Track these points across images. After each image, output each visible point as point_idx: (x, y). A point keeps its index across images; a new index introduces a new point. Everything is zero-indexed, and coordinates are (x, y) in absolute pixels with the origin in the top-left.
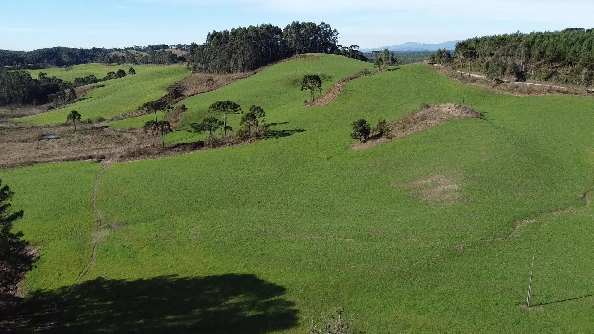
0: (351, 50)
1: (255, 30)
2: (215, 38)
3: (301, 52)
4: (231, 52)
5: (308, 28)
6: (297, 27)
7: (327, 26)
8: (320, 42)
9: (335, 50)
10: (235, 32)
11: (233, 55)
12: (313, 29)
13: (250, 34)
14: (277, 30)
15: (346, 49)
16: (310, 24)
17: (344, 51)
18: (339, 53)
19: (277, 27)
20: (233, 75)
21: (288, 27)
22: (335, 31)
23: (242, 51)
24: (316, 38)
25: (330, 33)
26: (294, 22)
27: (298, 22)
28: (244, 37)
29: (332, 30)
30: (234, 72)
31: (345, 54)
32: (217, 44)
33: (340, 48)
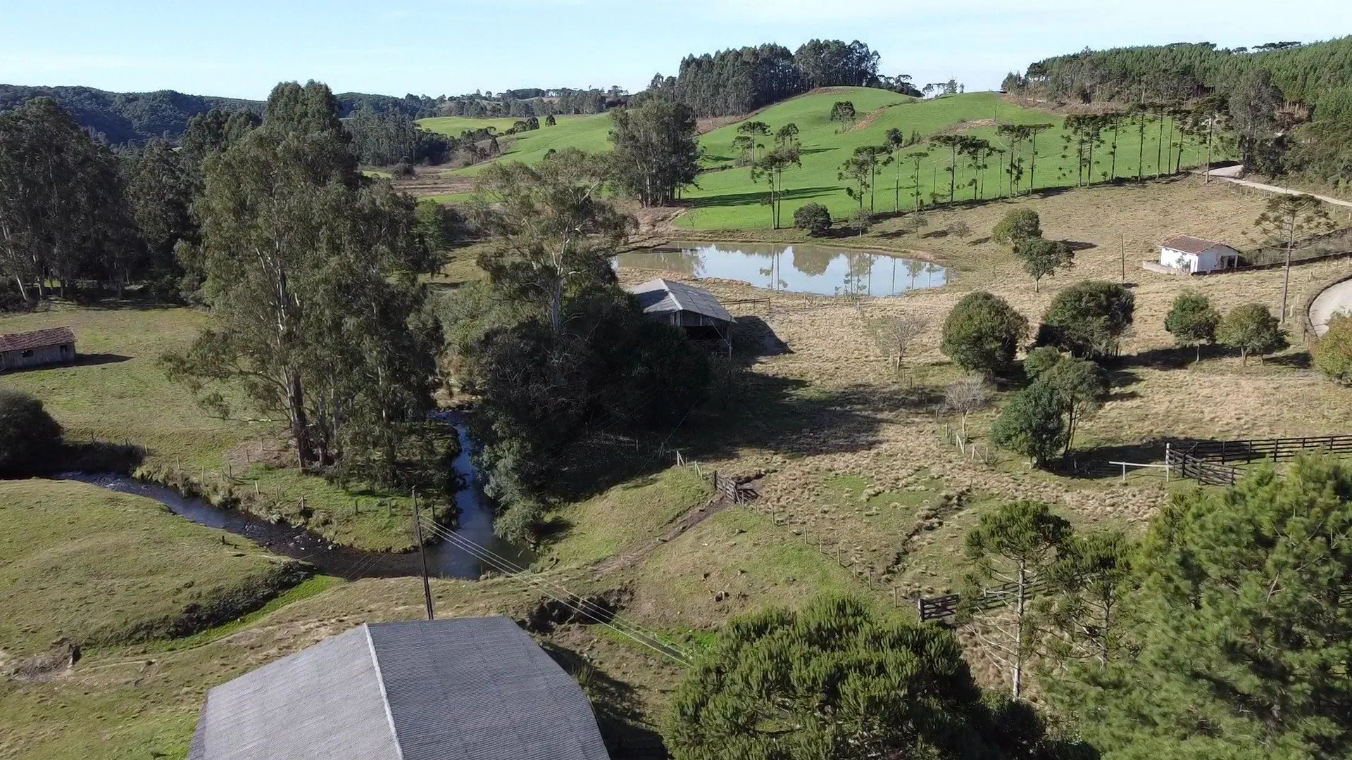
0: (898, 80)
1: (754, 53)
2: (693, 65)
3: (821, 85)
4: (717, 86)
5: (834, 48)
6: (816, 47)
7: (862, 46)
8: (851, 70)
9: (874, 81)
10: (722, 57)
11: (721, 90)
12: (841, 50)
13: (746, 58)
14: (785, 53)
15: (892, 81)
16: (837, 42)
17: (889, 83)
18: (880, 86)
19: (785, 48)
20: (721, 120)
21: (803, 48)
22: (876, 53)
23: (736, 84)
24: (846, 64)
25: (866, 57)
26: (812, 41)
27: (818, 41)
28: (738, 63)
29: (871, 52)
30: (721, 115)
31: (890, 87)
32: (696, 74)
33: (882, 80)
